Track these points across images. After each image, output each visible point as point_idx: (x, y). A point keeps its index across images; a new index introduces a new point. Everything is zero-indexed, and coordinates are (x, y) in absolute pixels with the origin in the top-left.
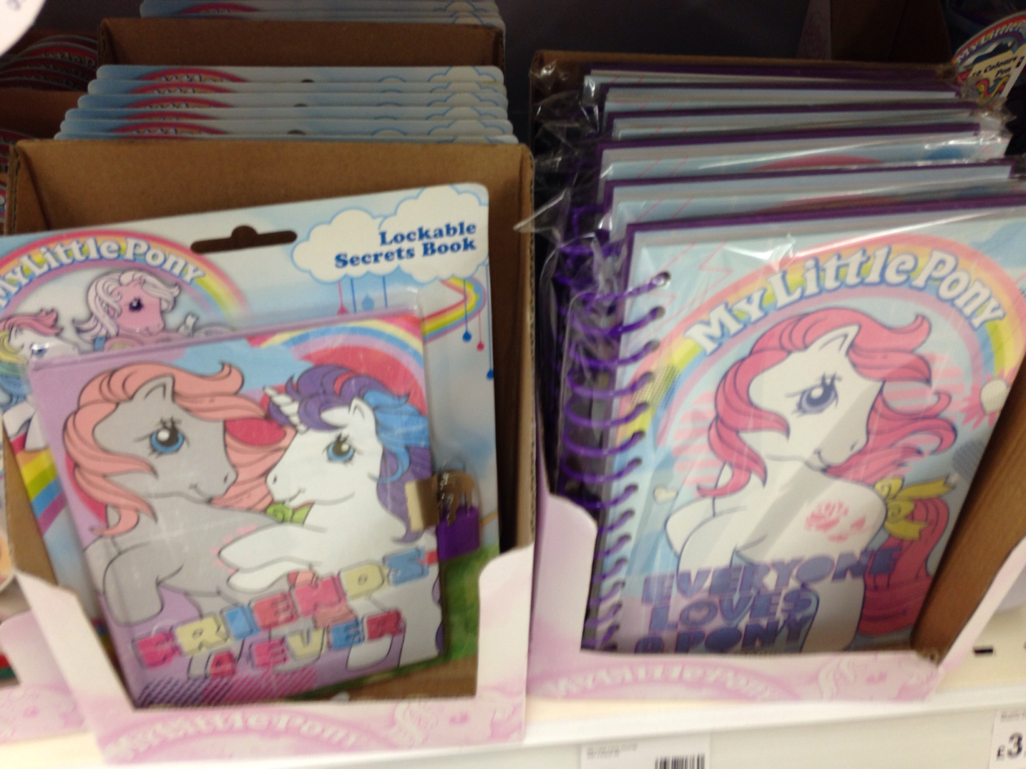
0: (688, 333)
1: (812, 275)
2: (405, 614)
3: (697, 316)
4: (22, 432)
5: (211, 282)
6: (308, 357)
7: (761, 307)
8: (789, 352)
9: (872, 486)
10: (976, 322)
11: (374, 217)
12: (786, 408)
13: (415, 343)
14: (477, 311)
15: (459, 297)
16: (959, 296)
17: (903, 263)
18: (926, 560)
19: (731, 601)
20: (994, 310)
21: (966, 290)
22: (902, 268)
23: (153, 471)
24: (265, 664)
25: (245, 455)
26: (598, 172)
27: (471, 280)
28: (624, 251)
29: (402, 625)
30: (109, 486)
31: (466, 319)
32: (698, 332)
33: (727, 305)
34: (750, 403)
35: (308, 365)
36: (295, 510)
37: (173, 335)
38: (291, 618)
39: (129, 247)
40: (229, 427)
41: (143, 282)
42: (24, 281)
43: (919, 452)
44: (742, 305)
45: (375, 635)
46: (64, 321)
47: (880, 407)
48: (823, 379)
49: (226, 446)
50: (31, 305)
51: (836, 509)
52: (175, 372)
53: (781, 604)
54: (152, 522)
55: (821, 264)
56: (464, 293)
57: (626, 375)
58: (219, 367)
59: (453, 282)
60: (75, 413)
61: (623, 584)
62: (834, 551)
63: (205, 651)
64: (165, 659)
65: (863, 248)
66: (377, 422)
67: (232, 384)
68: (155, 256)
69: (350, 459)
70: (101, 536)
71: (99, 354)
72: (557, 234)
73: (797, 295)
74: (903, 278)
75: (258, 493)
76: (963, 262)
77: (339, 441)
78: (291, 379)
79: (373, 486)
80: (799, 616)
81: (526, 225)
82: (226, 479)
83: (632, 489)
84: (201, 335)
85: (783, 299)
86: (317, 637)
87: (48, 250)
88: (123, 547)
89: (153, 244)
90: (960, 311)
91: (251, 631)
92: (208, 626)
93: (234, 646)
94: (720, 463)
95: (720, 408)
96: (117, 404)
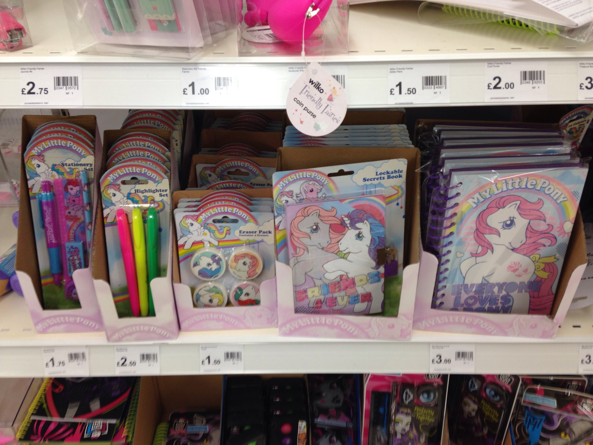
0: (467, 201)
1: (504, 185)
2: (373, 295)
3: (470, 196)
4: (279, 224)
5: (331, 185)
6: (354, 207)
7: (489, 194)
8: (499, 209)
9: (529, 257)
10: (558, 202)
11: (375, 168)
12: (499, 227)
13: (384, 204)
14: (401, 196)
15: (396, 192)
16: (551, 193)
17: (532, 182)
18: (551, 287)
19: (482, 296)
20: (563, 198)
21: (553, 191)
22: (532, 184)
23: (310, 238)
24: (330, 306)
25: (334, 235)
26: (439, 156)
27: (400, 187)
28: (449, 177)
29: (371, 298)
30: (299, 241)
31: (398, 199)
32: (470, 201)
33: (479, 192)
34: (488, 225)
35: (354, 209)
36: (345, 254)
37: (319, 199)
38: (340, 290)
39: (313, 174)
40: (331, 226)
41: (314, 184)
42: (288, 183)
43: (544, 246)
44: (484, 193)
45: (363, 301)
46: (294, 194)
47: (529, 228)
48: (510, 218)
49: (329, 232)
50: (287, 189)
51: (517, 265)
52: (320, 209)
53: (500, 301)
54: (307, 253)
55: (507, 181)
56: (398, 190)
57: (448, 213)
58: (331, 208)
59: (395, 187)
60: (295, 219)
61: (445, 286)
62: (518, 281)
63: (314, 298)
64: (303, 299)
65: (520, 178)
66: (371, 228)
67: (333, 214)
68: (319, 177)
69: (361, 240)
70: (294, 256)
71: (301, 203)
72: (428, 173)
73: (500, 191)
74: (533, 187)
75: (336, 247)
76: (551, 183)
77: (360, 233)
78: (349, 213)
79: (367, 248)
80: (506, 306)
81: (418, 170)
82: (328, 242)
83: (449, 252)
84: (326, 199)
85: (496, 192)
86: (346, 298)
87: (295, 175)
88: (299, 261)
89: (319, 174)
90: (552, 198)
91: (328, 294)
92: (316, 290)
93: (322, 298)
94: (478, 245)
95: (478, 226)
96: (305, 217)
